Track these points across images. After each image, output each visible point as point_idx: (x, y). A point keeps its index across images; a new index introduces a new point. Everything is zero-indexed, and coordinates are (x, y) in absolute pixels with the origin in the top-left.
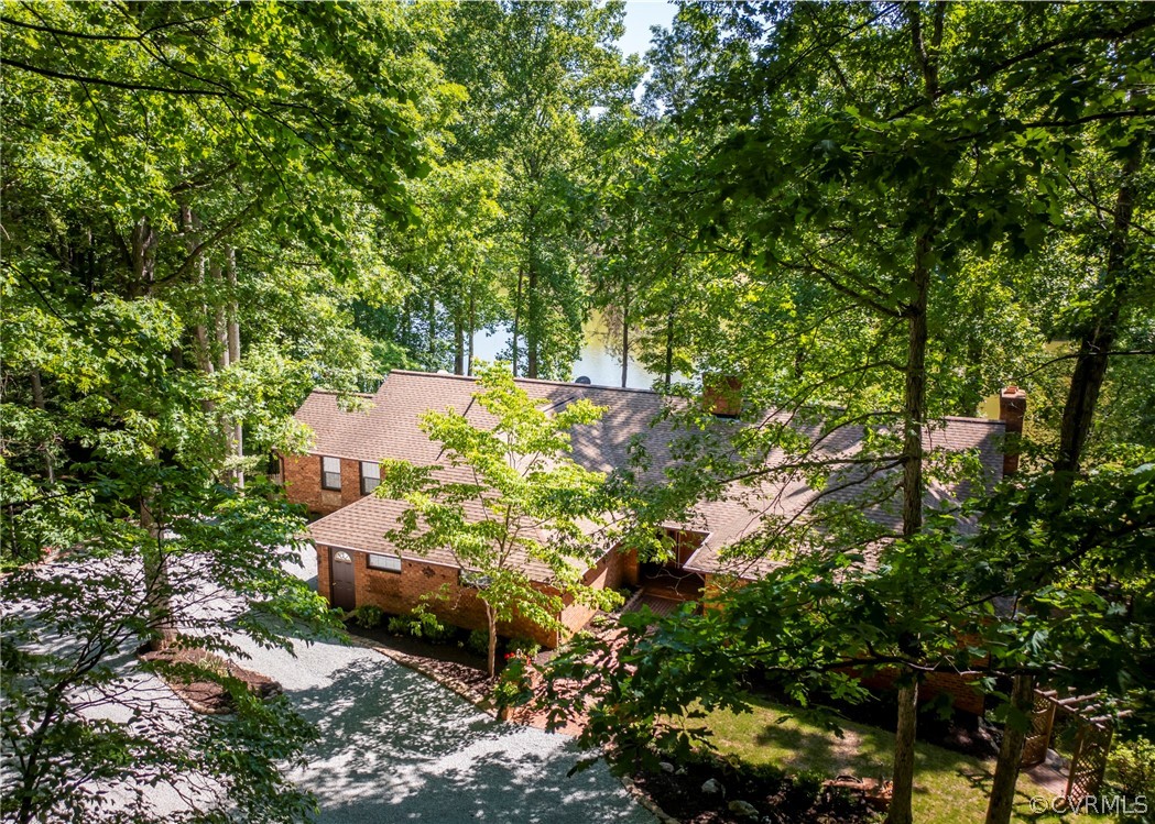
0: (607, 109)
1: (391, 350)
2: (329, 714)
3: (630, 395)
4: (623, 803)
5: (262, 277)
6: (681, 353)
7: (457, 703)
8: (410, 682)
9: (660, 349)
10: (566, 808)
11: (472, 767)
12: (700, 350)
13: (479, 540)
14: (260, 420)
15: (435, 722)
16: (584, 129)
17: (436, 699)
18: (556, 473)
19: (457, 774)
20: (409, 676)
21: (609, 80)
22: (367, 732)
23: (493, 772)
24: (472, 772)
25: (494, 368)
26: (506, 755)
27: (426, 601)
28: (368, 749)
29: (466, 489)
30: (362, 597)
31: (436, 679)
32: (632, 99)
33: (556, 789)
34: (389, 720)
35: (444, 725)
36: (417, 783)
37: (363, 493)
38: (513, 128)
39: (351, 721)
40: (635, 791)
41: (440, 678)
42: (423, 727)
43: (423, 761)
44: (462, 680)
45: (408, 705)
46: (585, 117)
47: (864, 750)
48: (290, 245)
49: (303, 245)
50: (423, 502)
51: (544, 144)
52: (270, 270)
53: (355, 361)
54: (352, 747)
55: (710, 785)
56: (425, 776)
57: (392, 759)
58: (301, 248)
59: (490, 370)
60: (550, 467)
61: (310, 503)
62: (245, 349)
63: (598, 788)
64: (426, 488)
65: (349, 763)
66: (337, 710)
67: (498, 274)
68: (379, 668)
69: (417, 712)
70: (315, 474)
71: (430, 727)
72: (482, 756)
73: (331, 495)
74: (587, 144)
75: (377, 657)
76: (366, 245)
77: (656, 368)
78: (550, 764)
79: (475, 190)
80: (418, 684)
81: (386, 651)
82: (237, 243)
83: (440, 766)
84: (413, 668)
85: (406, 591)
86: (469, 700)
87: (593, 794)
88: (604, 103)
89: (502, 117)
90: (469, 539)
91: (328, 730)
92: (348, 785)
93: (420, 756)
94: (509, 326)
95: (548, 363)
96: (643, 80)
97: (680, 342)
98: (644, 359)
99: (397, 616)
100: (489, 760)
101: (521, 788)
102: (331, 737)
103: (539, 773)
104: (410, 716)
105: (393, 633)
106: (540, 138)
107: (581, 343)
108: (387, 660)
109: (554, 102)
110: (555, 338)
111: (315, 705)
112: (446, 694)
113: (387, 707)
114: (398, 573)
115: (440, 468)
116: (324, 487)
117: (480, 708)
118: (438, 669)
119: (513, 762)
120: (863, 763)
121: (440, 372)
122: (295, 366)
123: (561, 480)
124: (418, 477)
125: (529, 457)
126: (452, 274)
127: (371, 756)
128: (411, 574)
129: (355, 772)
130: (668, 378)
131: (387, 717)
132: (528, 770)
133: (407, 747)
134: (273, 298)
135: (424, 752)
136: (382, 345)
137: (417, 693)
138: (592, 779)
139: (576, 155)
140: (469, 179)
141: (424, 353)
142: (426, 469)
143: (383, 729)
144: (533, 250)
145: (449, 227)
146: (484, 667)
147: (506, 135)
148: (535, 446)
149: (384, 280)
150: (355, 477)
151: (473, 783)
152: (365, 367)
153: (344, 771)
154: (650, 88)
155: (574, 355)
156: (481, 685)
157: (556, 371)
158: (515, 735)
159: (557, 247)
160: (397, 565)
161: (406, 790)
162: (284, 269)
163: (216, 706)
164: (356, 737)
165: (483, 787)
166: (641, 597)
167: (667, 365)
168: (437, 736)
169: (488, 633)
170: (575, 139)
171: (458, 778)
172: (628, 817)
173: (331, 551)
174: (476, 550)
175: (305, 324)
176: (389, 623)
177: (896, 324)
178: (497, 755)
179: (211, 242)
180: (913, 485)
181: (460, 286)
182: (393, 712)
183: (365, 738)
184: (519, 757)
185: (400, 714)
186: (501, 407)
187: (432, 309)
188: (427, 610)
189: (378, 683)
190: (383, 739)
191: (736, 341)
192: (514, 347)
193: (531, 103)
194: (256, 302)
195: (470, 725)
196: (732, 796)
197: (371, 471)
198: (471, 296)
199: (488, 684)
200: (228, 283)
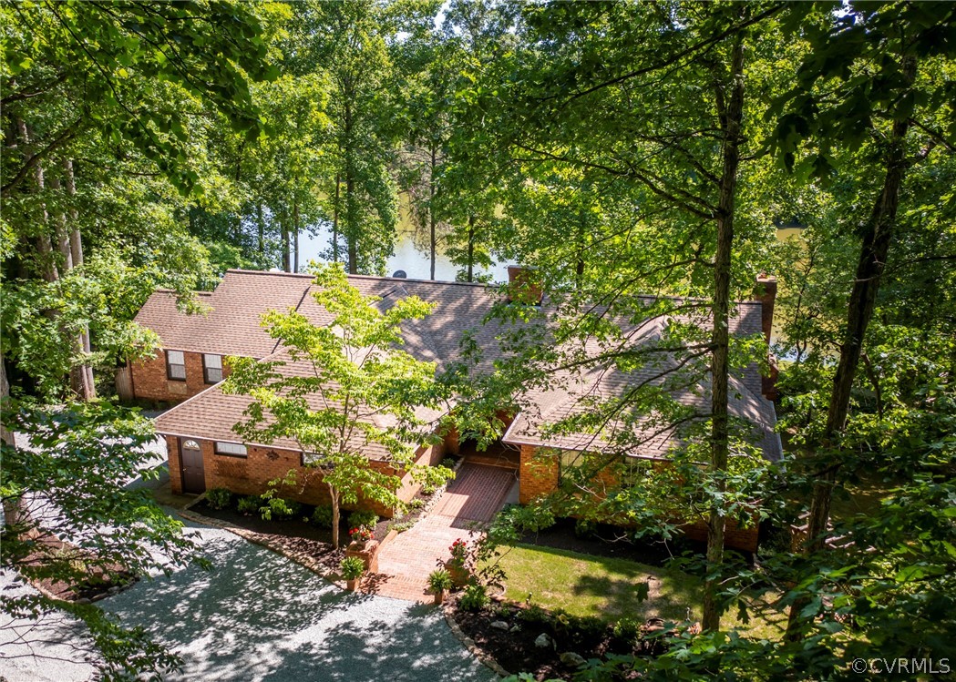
0: (411, 35)
1: (225, 250)
2: (187, 597)
3: (445, 287)
4: (467, 663)
5: (100, 186)
6: (480, 248)
7: (307, 577)
8: (261, 559)
9: (463, 245)
10: (416, 672)
11: (326, 640)
12: (497, 245)
13: (323, 431)
14: (104, 326)
15: (287, 596)
16: (393, 51)
17: (287, 574)
18: (389, 363)
19: (311, 647)
20: (260, 554)
21: (413, 8)
22: (224, 612)
23: (346, 642)
24: (325, 644)
25: (329, 269)
26: (356, 625)
27: (273, 487)
28: (226, 629)
29: (308, 382)
30: (211, 480)
31: (285, 555)
32: (433, 26)
33: (405, 655)
34: (244, 598)
35: (297, 599)
36: (276, 661)
37: (208, 383)
38: (329, 50)
39: (208, 603)
40: (477, 651)
41: (289, 554)
42: (278, 603)
43: (279, 637)
44: (310, 553)
45: (261, 582)
46: (393, 41)
47: (665, 592)
48: (126, 157)
49: (139, 155)
50: (269, 397)
51: (357, 65)
52: (107, 180)
53: (194, 266)
54: (211, 629)
55: (542, 640)
56: (283, 652)
57: (250, 638)
58: (136, 159)
59: (325, 271)
60: (384, 358)
61: (157, 393)
62: (88, 253)
63: (442, 651)
64: (269, 383)
65: (209, 646)
66: (193, 592)
67: (318, 181)
68: (232, 547)
69: (270, 588)
70: (161, 366)
71: (283, 602)
72: (333, 627)
73: (177, 385)
74: (395, 66)
75: (229, 537)
76: (203, 155)
77: (460, 260)
78: (397, 631)
79: (304, 102)
80: (269, 561)
81: (237, 531)
82: (72, 153)
83: (294, 641)
84: (263, 545)
85: (252, 473)
86: (317, 573)
87: (440, 657)
88: (408, 29)
89: (318, 41)
90: (314, 430)
91: (186, 613)
92: (209, 670)
93: (277, 632)
94: (330, 227)
95: (366, 258)
96: (442, 9)
97: (480, 238)
98: (450, 253)
99: (245, 496)
100: (341, 631)
101: (373, 656)
102: (190, 621)
103: (388, 640)
104: (264, 593)
105: (242, 512)
106: (353, 59)
107: (395, 240)
108: (238, 538)
109: (364, 27)
110: (372, 237)
111: (172, 588)
112: (296, 568)
113: (241, 585)
114: (244, 457)
115: (283, 364)
116: (170, 378)
117: (329, 580)
118: (286, 544)
119: (363, 632)
120: (665, 603)
121: (272, 270)
122: (136, 273)
123: (395, 370)
124: (262, 372)
125: (364, 351)
126: (277, 181)
127: (230, 636)
128: (257, 458)
129: (215, 654)
130: (470, 269)
131: (242, 596)
132: (377, 639)
133: (264, 625)
134: (111, 208)
135: (280, 628)
136: (217, 246)
137: (269, 570)
138: (437, 642)
139: (386, 74)
140: (300, 92)
141: (255, 252)
142: (269, 365)
143: (239, 608)
144: (349, 159)
145: (281, 138)
146: (329, 539)
147: (322, 56)
148: (370, 340)
149: (219, 189)
150: (198, 368)
151: (328, 656)
152: (204, 270)
153: (203, 654)
154: (449, 16)
155: (389, 252)
156: (327, 557)
157: (373, 265)
158: (363, 603)
159: (372, 158)
160: (243, 451)
161: (265, 669)
162: (120, 179)
163: (74, 598)
164: (214, 619)
165: (338, 659)
166: (463, 464)
167: (469, 258)
168: (291, 611)
169: (331, 509)
170: (385, 59)
171: (313, 651)
172: (474, 677)
173: (180, 440)
174: (320, 439)
175: (144, 232)
176: (238, 504)
177: (702, 225)
178: (347, 626)
179: (44, 154)
180: (721, 369)
181: (285, 192)
182: (248, 591)
183: (223, 618)
184: (367, 626)
185: (254, 592)
186: (338, 306)
187: (259, 212)
188: (275, 496)
189: (231, 563)
190: (240, 618)
191: (528, 236)
192: (334, 244)
193: (344, 28)
194: (94, 211)
195: (321, 597)
196: (563, 648)
197: (213, 362)
198: (296, 201)
199: (334, 555)
200: (68, 193)
